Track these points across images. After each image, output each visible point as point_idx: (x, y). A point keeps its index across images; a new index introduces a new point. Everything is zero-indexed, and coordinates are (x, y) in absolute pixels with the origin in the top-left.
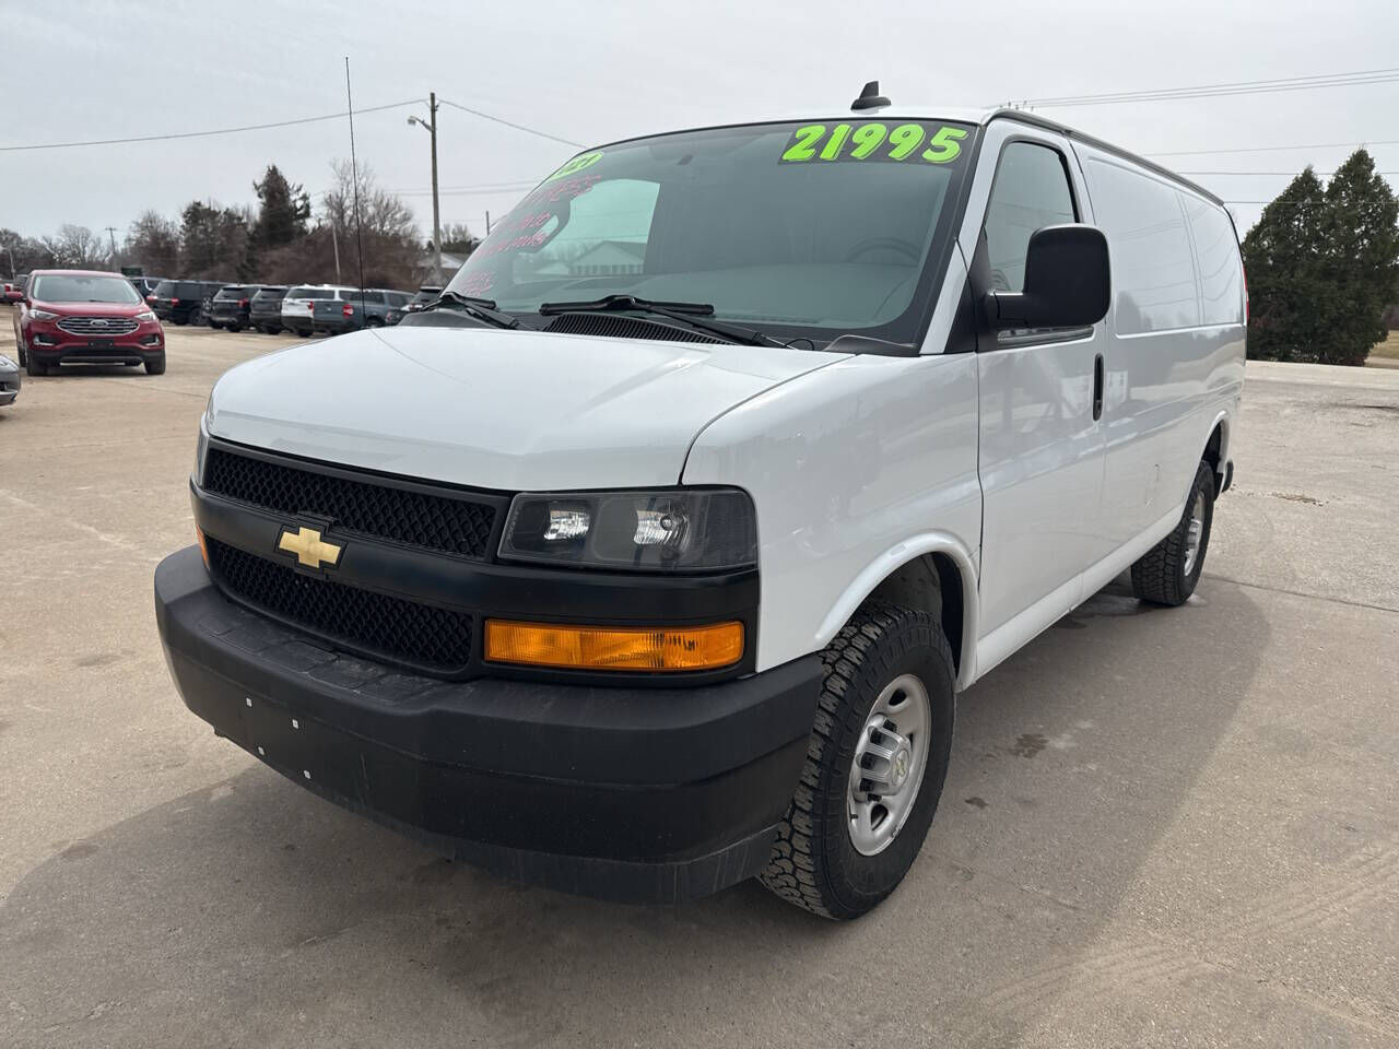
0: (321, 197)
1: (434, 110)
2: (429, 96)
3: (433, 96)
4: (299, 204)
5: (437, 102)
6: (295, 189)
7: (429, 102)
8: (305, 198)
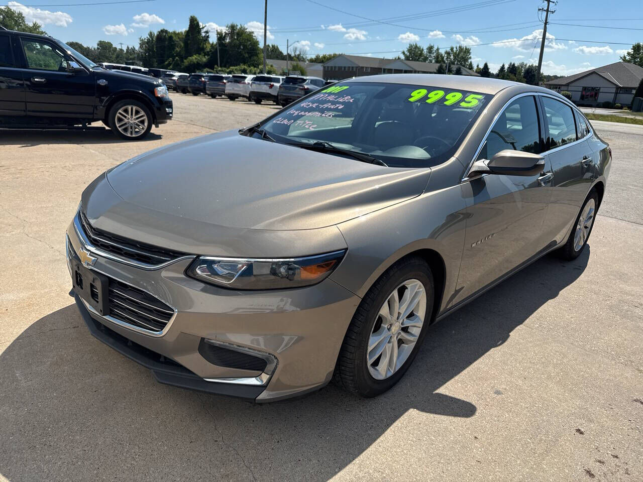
4: (204, 35)
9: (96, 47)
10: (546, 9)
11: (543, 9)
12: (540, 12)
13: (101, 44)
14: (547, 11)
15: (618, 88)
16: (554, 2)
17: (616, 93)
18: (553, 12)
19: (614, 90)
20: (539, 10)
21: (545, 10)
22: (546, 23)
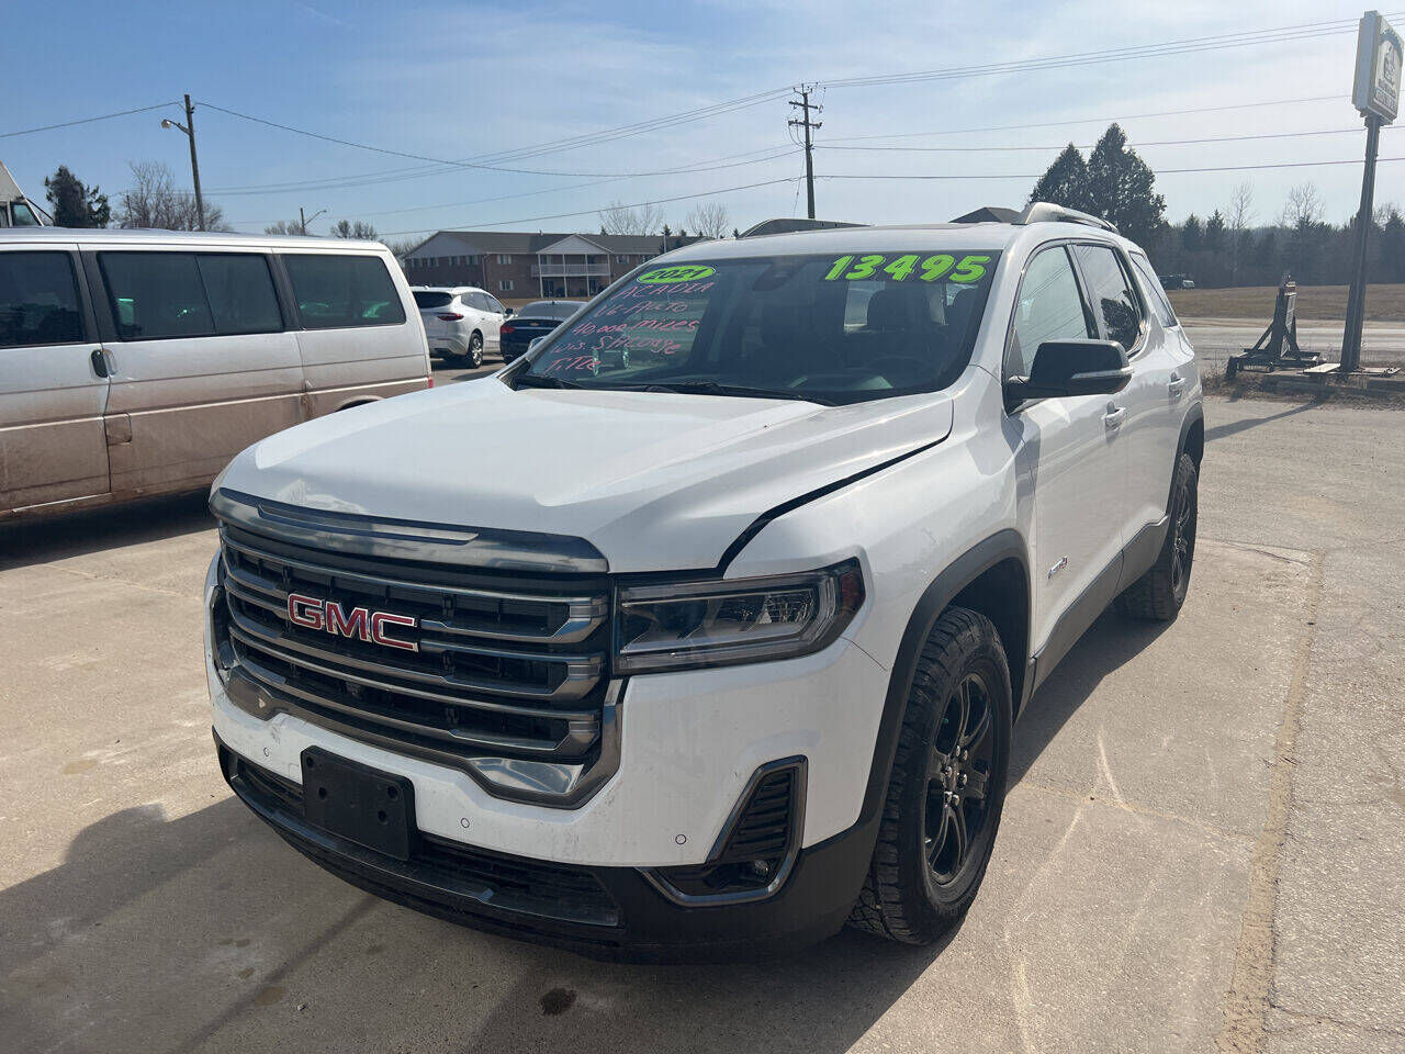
0: (121, 198)
1: (189, 112)
2: (184, 99)
3: (187, 97)
4: (96, 207)
5: (192, 105)
6: (91, 191)
7: (184, 105)
8: (103, 200)
12: (793, 127)
14: (806, 123)
18: (818, 126)
20: (790, 123)
21: (800, 123)
22: (808, 148)
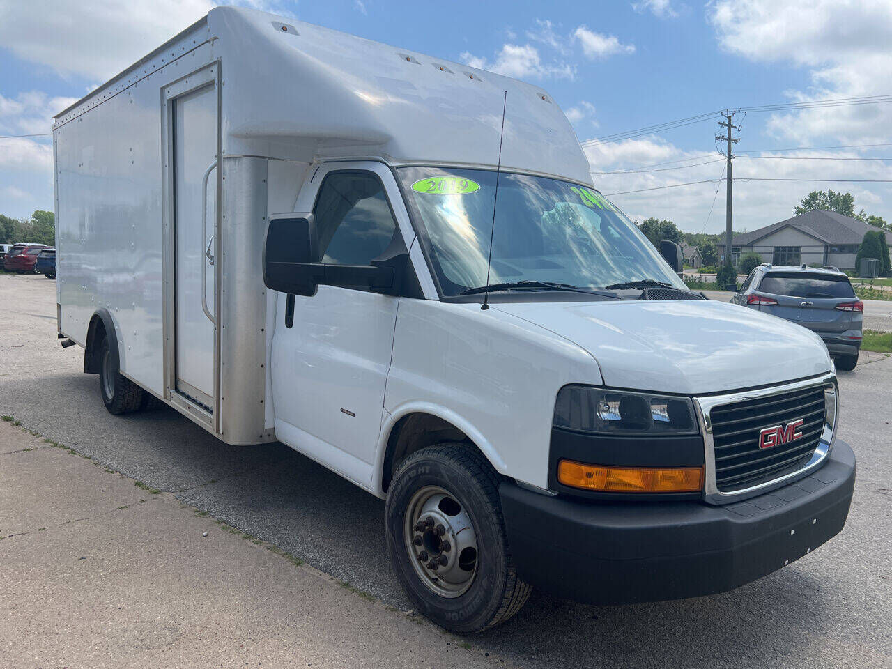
9: (30, 219)
10: (726, 136)
11: (722, 138)
13: (38, 215)
15: (827, 246)
16: (736, 127)
17: (826, 253)
19: (822, 250)
